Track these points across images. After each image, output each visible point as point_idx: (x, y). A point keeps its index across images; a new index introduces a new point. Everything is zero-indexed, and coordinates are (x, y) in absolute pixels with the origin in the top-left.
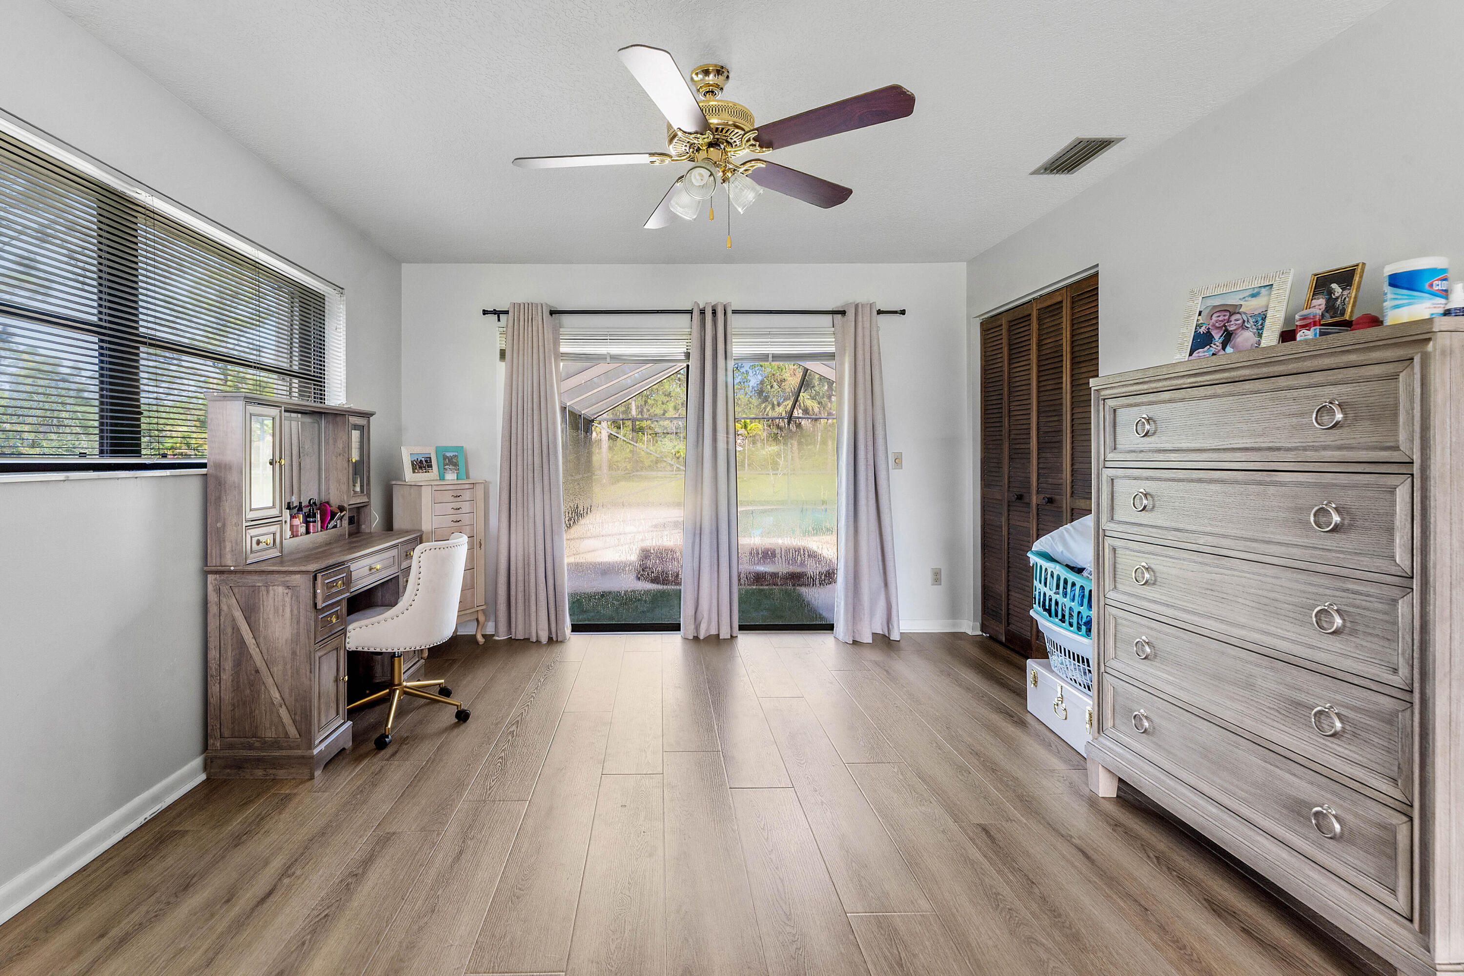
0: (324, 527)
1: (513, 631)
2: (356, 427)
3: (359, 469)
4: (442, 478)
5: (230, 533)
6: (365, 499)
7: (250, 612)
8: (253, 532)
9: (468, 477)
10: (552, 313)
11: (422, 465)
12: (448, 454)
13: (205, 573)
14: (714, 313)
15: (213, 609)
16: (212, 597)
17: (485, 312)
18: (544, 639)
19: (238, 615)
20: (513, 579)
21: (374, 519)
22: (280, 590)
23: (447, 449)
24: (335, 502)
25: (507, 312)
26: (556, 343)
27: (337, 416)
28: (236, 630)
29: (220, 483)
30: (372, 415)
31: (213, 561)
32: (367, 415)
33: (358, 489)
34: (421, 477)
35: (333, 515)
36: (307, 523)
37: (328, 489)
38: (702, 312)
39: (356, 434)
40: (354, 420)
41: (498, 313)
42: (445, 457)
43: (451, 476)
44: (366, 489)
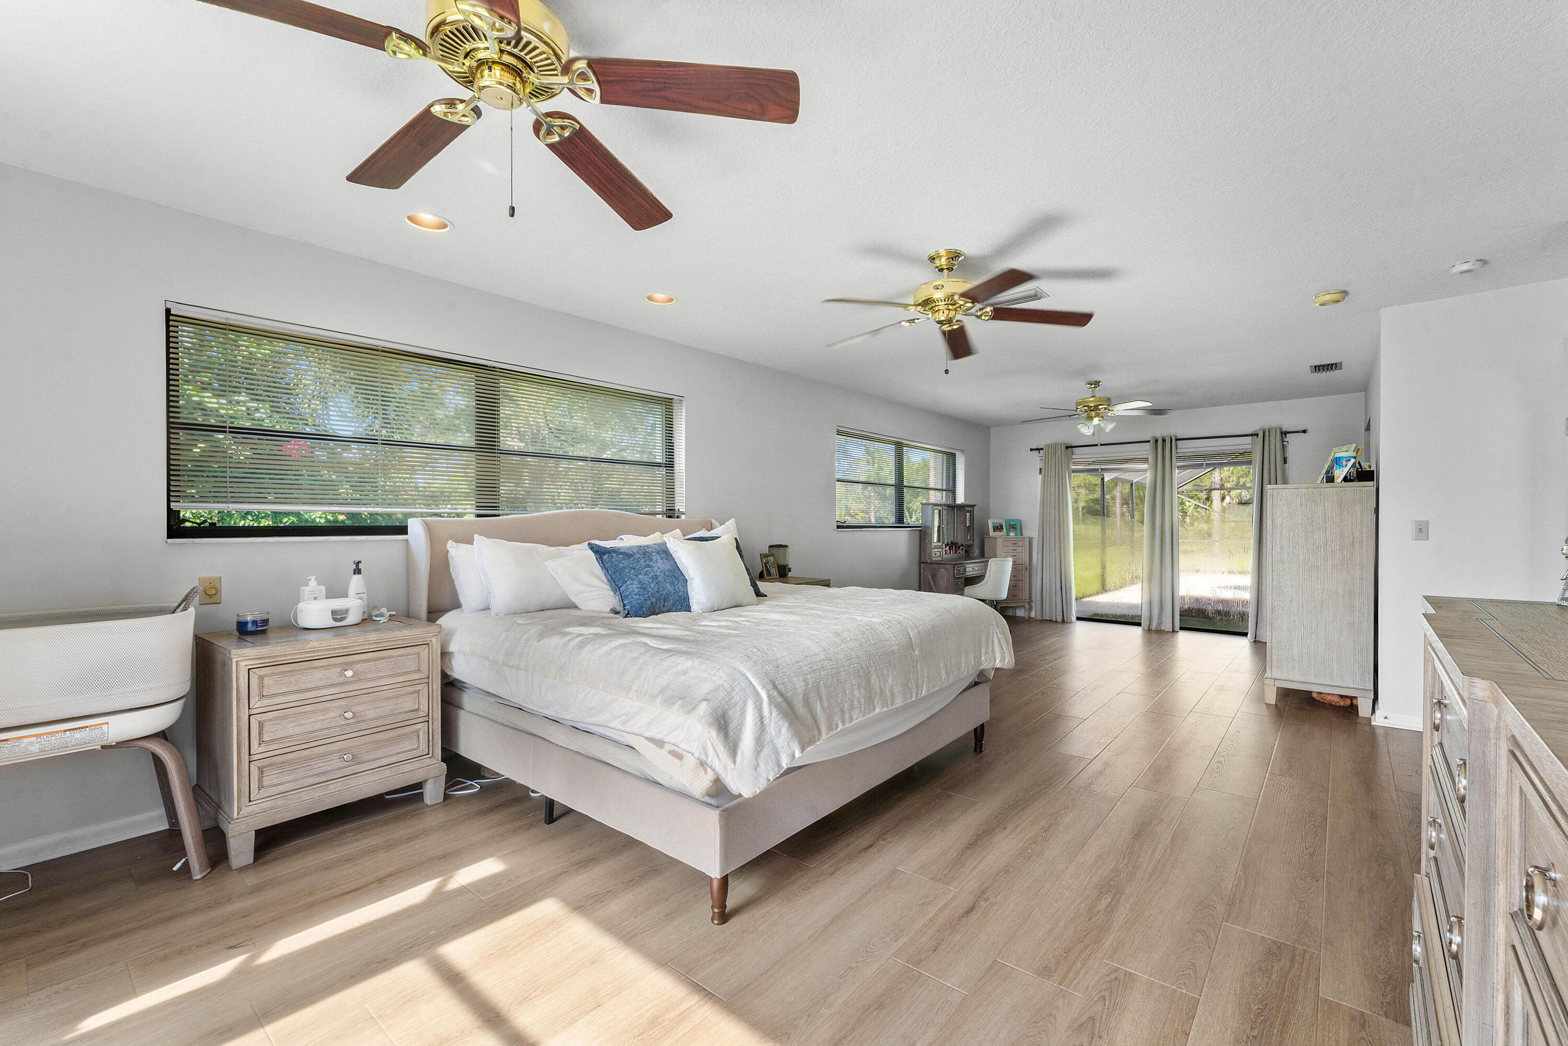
0: (956, 552)
1: (1044, 615)
2: (968, 511)
3: (970, 529)
4: (1008, 535)
5: (928, 550)
6: (972, 543)
7: (934, 576)
8: (935, 550)
9: (1021, 535)
10: (1067, 448)
11: (998, 528)
12: (1012, 523)
13: (920, 563)
14: (1164, 440)
15: (922, 575)
16: (922, 571)
17: (1031, 450)
18: (1060, 620)
19: (930, 577)
20: (1044, 588)
21: (976, 551)
22: (943, 570)
23: (1012, 520)
24: (960, 542)
25: (1042, 449)
26: (1068, 465)
27: (961, 507)
28: (930, 583)
29: (925, 533)
30: (975, 505)
31: (922, 561)
32: (973, 506)
33: (969, 538)
34: (997, 534)
35: (959, 548)
36: (950, 549)
37: (957, 539)
38: (1156, 441)
39: (968, 514)
40: (967, 509)
41: (1039, 450)
42: (1010, 525)
43: (1012, 534)
44: (972, 538)
